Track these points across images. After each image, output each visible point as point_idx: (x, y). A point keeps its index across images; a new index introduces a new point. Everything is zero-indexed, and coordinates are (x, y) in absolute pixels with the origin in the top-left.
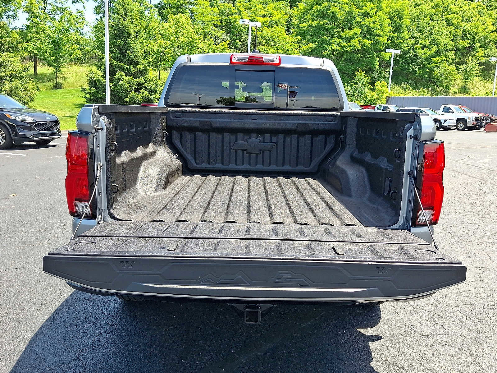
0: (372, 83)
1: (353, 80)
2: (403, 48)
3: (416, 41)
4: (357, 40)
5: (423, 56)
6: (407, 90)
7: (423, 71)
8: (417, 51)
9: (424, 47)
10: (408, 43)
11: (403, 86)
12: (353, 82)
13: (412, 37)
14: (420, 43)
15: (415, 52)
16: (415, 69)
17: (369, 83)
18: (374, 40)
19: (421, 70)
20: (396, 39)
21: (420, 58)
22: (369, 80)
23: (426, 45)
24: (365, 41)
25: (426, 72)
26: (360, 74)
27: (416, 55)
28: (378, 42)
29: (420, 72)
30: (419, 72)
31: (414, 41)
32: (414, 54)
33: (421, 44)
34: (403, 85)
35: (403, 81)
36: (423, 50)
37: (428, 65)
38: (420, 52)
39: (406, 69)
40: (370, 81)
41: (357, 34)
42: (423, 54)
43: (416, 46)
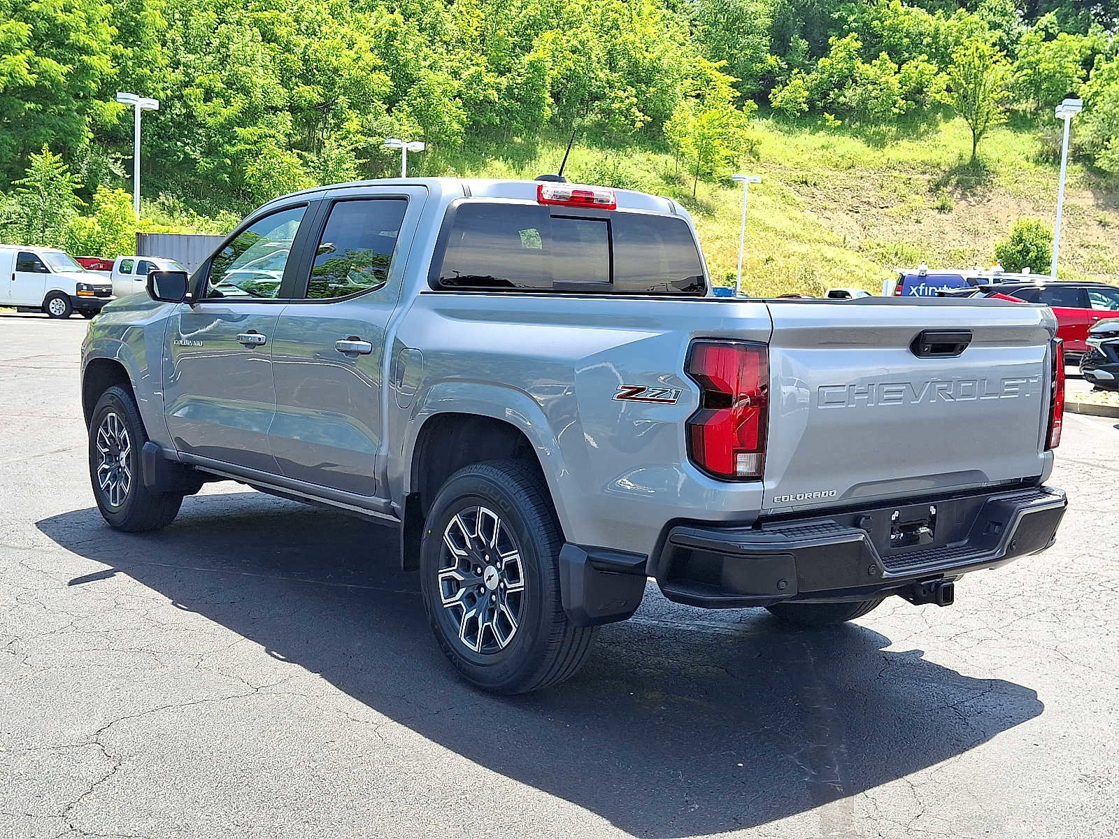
0: (86, 193)
1: (26, 180)
2: (151, 91)
3: (186, 74)
4: (21, 57)
5: (211, 121)
6: (176, 214)
7: (216, 163)
8: (191, 104)
9: (208, 96)
10: (165, 80)
11: (163, 204)
12: (23, 186)
13: (175, 64)
14: (197, 81)
15: (186, 106)
16: (193, 157)
17: (76, 192)
18: (71, 61)
19: (208, 160)
20: (130, 63)
21: (201, 126)
22: (75, 183)
23: (216, 90)
24: (48, 64)
25: (222, 167)
26: (44, 162)
27: (190, 116)
28: (85, 70)
29: (208, 166)
30: (204, 164)
31: (178, 75)
32: (184, 111)
33: (199, 86)
34: (162, 199)
35: (161, 189)
36: (208, 103)
37: (227, 147)
38: (201, 109)
39: (165, 153)
40: (79, 186)
41: (19, 39)
42: (209, 115)
43: (187, 91)
